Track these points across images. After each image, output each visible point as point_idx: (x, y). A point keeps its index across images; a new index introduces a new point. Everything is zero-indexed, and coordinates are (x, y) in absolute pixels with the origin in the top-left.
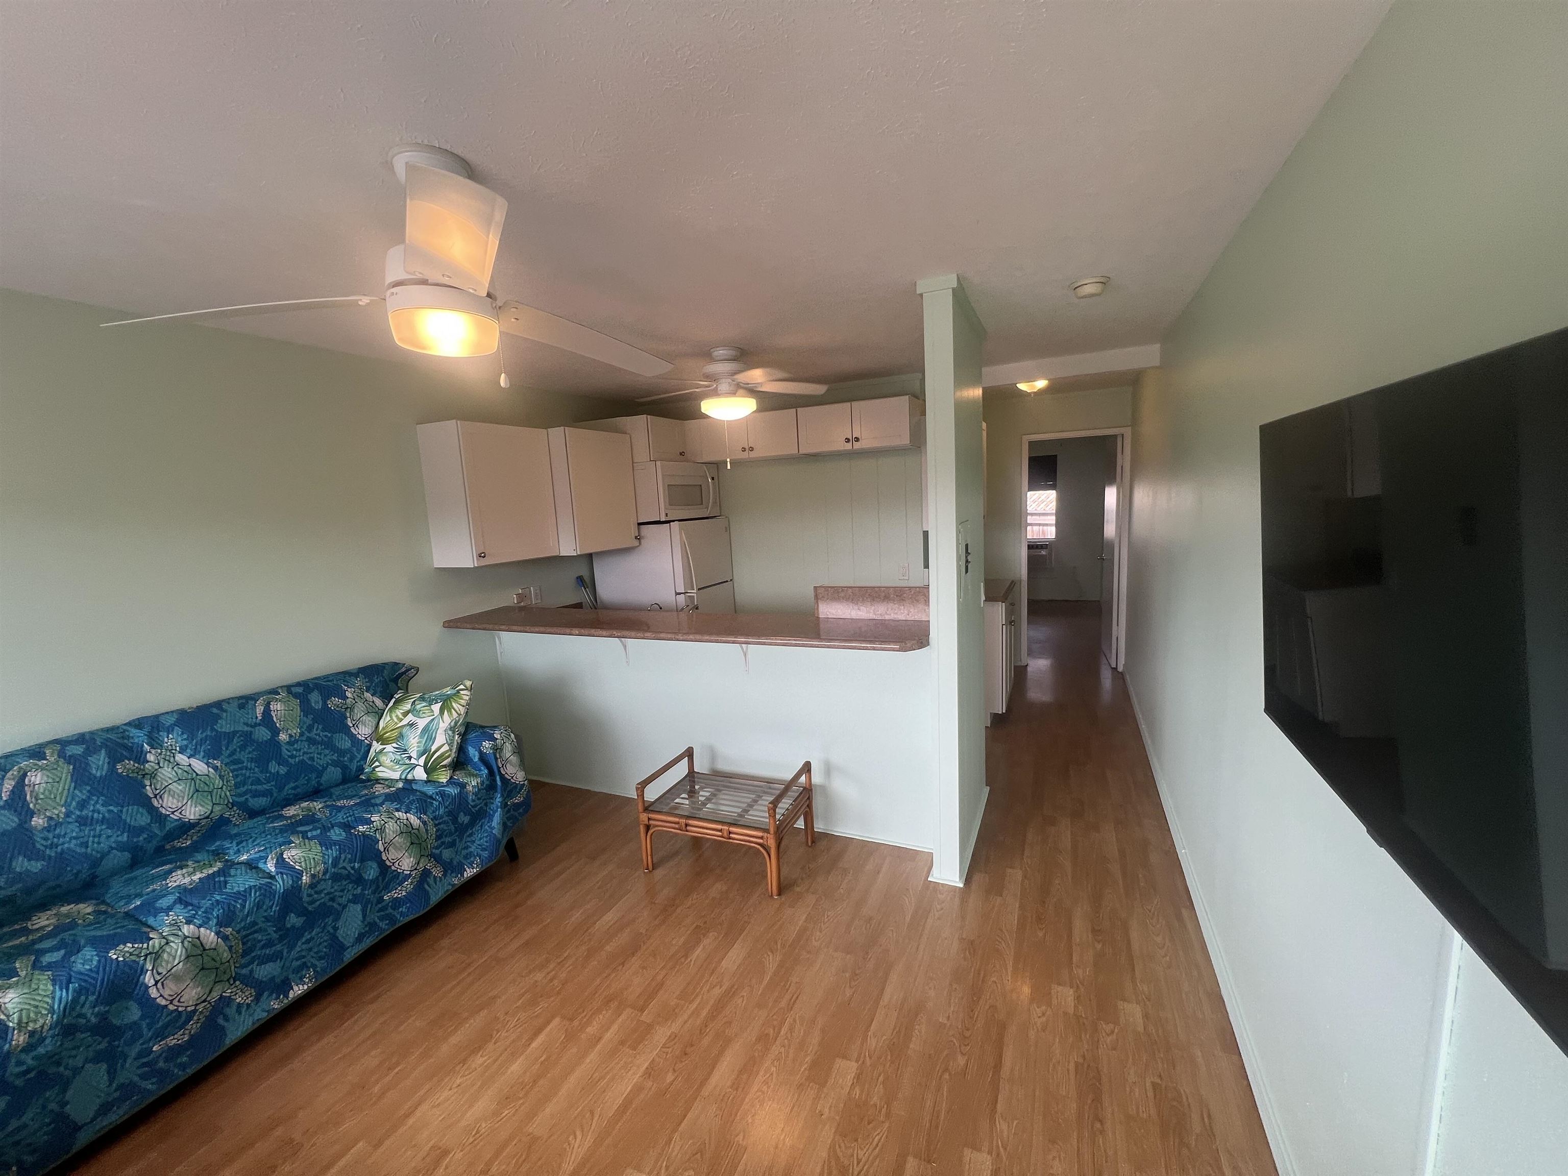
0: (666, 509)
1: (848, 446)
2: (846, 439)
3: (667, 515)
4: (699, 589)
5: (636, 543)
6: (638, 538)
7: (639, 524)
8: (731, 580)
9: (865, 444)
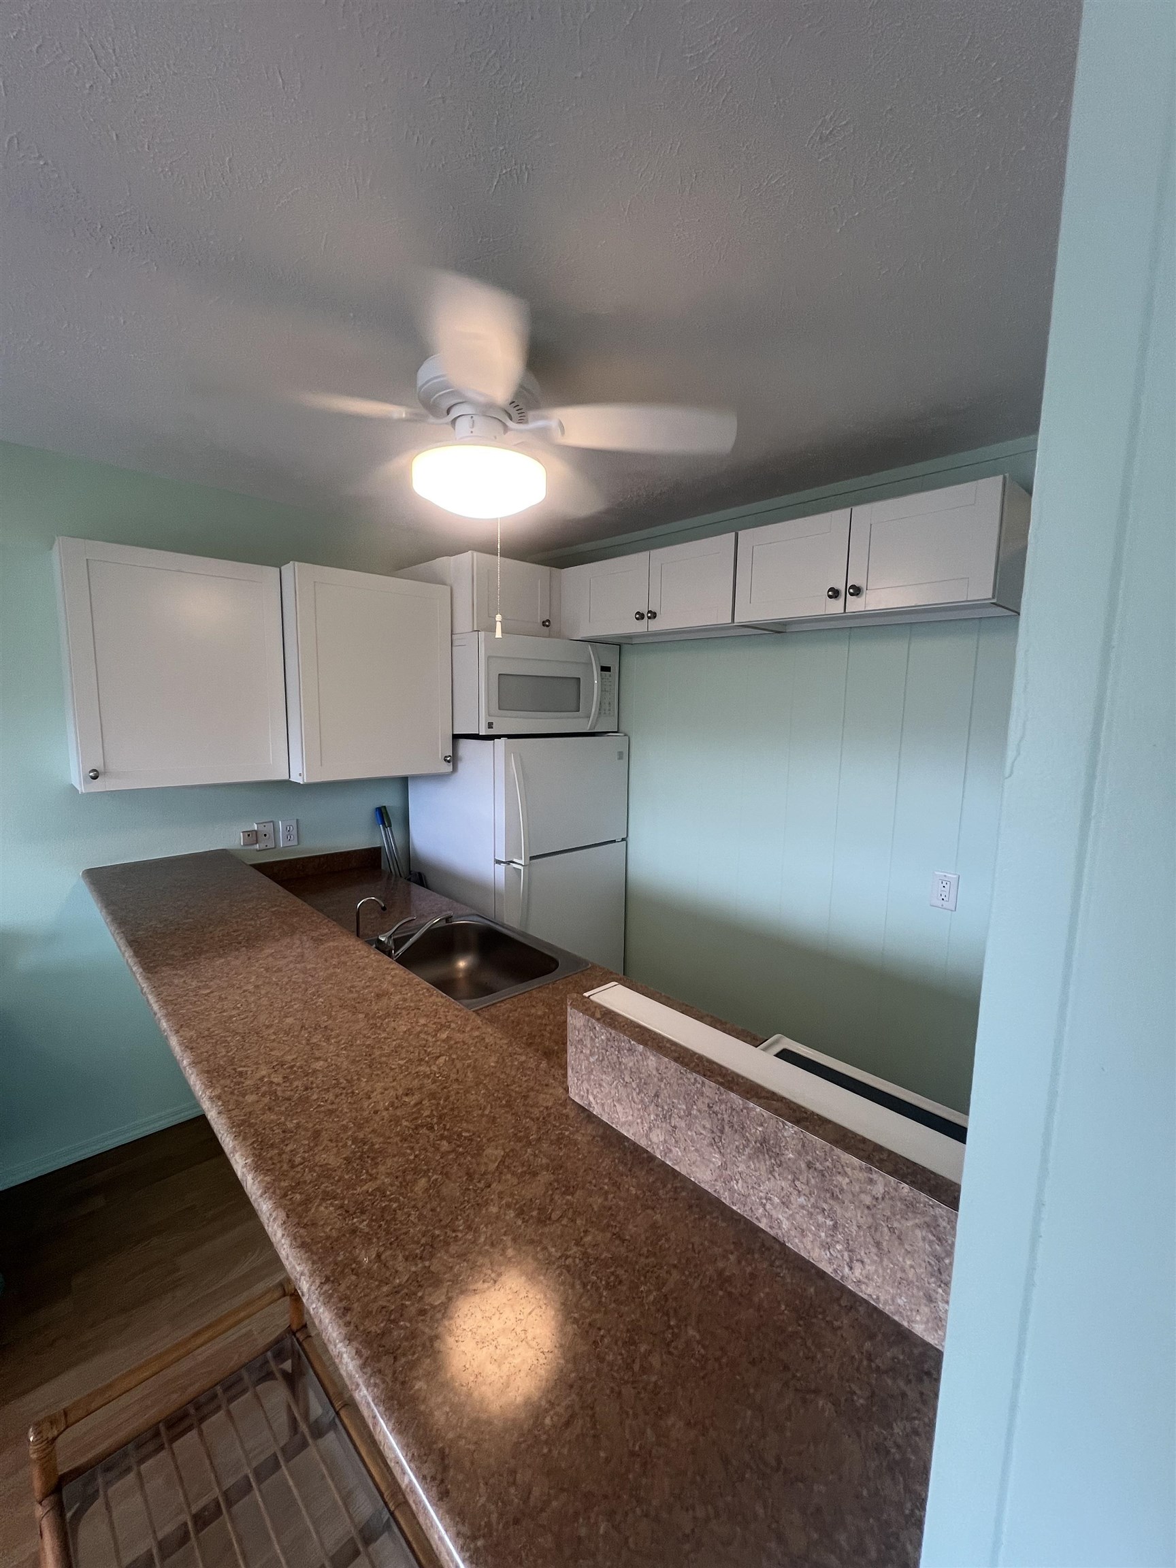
0: (489, 714)
1: (836, 607)
2: (830, 590)
3: (490, 725)
4: (532, 858)
5: (448, 768)
6: (453, 759)
7: (456, 737)
8: (623, 840)
9: (876, 599)
